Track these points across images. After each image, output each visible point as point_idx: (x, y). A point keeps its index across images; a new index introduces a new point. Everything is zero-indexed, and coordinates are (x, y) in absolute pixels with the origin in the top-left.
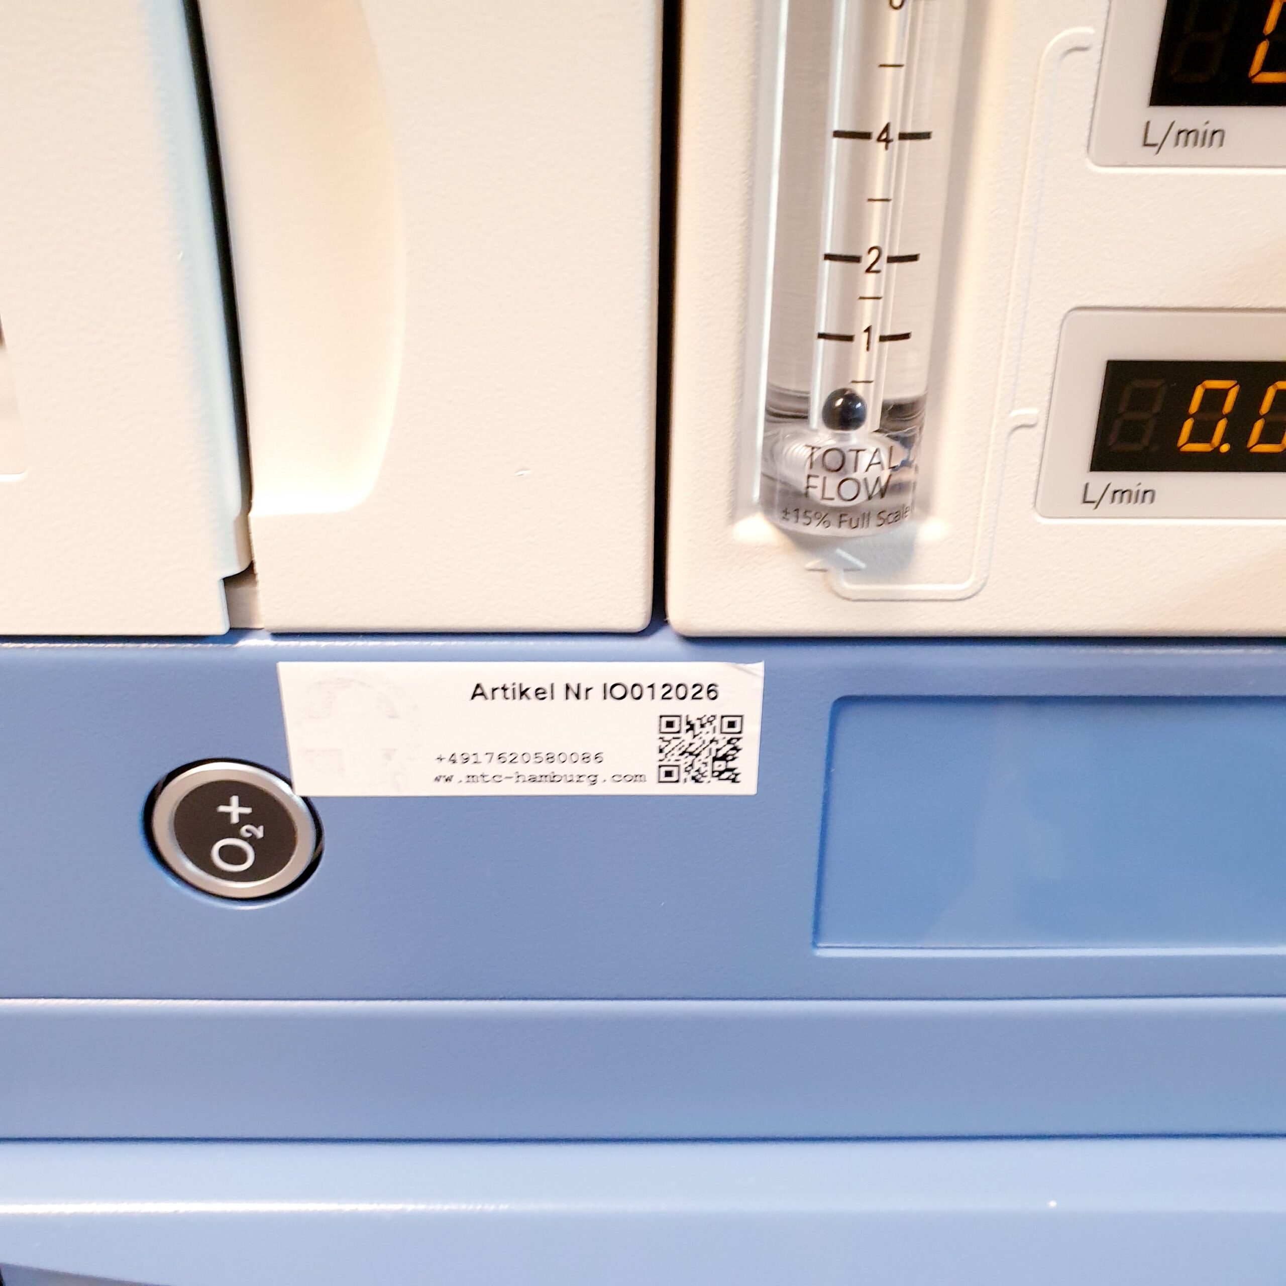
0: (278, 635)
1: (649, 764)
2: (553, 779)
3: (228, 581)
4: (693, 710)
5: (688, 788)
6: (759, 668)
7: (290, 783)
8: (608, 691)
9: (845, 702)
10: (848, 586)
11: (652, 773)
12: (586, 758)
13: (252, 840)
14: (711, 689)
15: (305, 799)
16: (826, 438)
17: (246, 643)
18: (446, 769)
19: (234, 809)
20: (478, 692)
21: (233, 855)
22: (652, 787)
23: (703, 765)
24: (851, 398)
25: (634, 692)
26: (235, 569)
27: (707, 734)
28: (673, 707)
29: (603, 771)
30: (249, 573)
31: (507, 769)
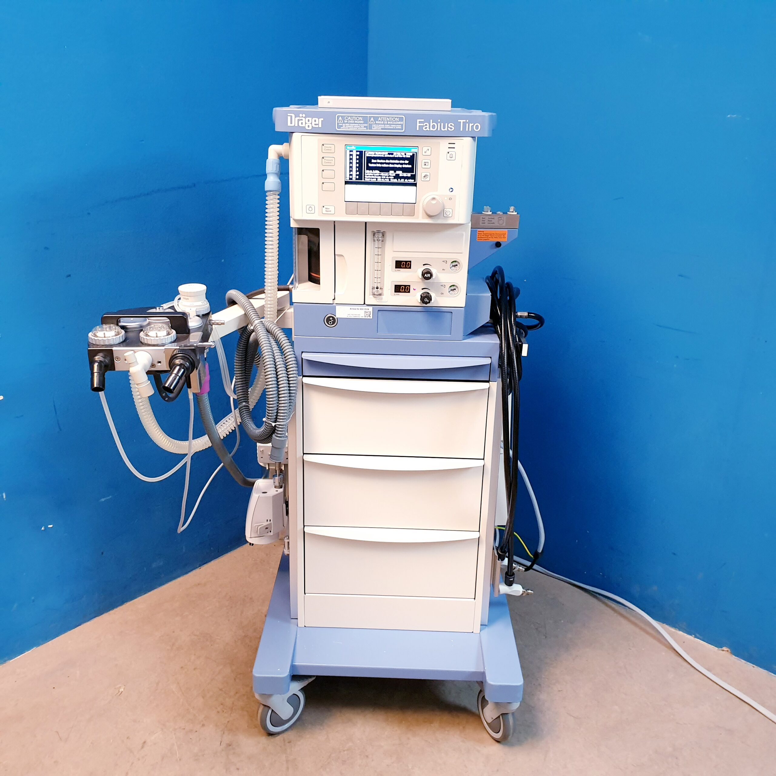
0: (336, 304)
1: (364, 316)
2: (356, 317)
3: (333, 300)
4: (367, 311)
5: (367, 318)
6: (372, 307)
7: (335, 316)
8: (360, 309)
9: (378, 310)
10: (377, 300)
11: (364, 317)
12: (359, 315)
13: (332, 322)
14: (368, 309)
15: (337, 318)
16: (376, 290)
17: (334, 305)
18: (348, 315)
19: (331, 319)
20: (351, 309)
21: (330, 323)
22: (364, 318)
23: (368, 316)
24: (378, 287)
25: (362, 309)
26: (334, 298)
27: (368, 313)
28: (365, 311)
29: (360, 316)
30: (335, 299)
31: (352, 316)
